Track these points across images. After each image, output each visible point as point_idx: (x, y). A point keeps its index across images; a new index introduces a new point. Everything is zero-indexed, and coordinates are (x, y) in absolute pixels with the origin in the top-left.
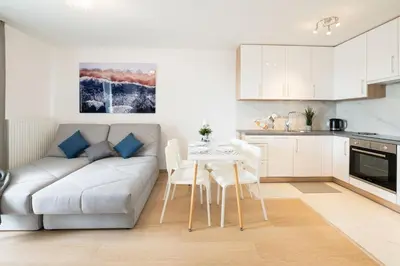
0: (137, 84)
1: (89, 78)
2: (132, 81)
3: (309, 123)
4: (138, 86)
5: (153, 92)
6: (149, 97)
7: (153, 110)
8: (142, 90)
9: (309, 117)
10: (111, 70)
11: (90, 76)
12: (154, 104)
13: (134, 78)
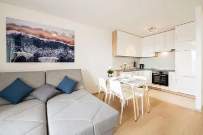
0: (62, 43)
1: (18, 33)
2: (58, 40)
3: (135, 66)
4: (63, 44)
5: (73, 49)
6: (70, 52)
7: (73, 61)
8: (65, 47)
9: (135, 64)
10: (41, 30)
11: (19, 31)
12: (73, 56)
13: (59, 38)
